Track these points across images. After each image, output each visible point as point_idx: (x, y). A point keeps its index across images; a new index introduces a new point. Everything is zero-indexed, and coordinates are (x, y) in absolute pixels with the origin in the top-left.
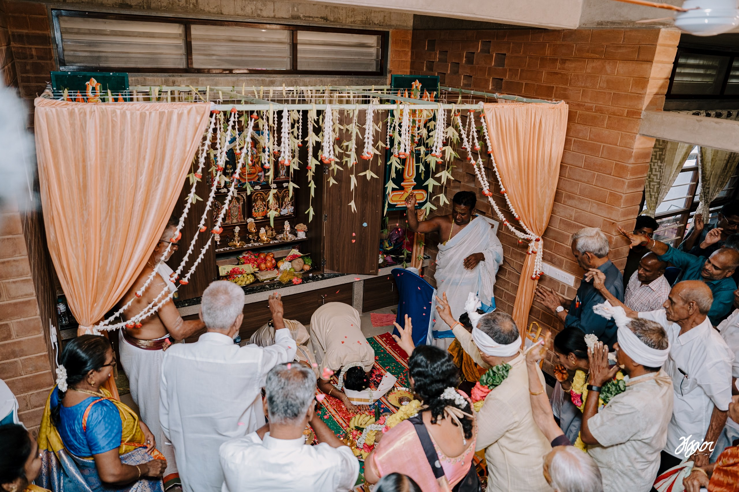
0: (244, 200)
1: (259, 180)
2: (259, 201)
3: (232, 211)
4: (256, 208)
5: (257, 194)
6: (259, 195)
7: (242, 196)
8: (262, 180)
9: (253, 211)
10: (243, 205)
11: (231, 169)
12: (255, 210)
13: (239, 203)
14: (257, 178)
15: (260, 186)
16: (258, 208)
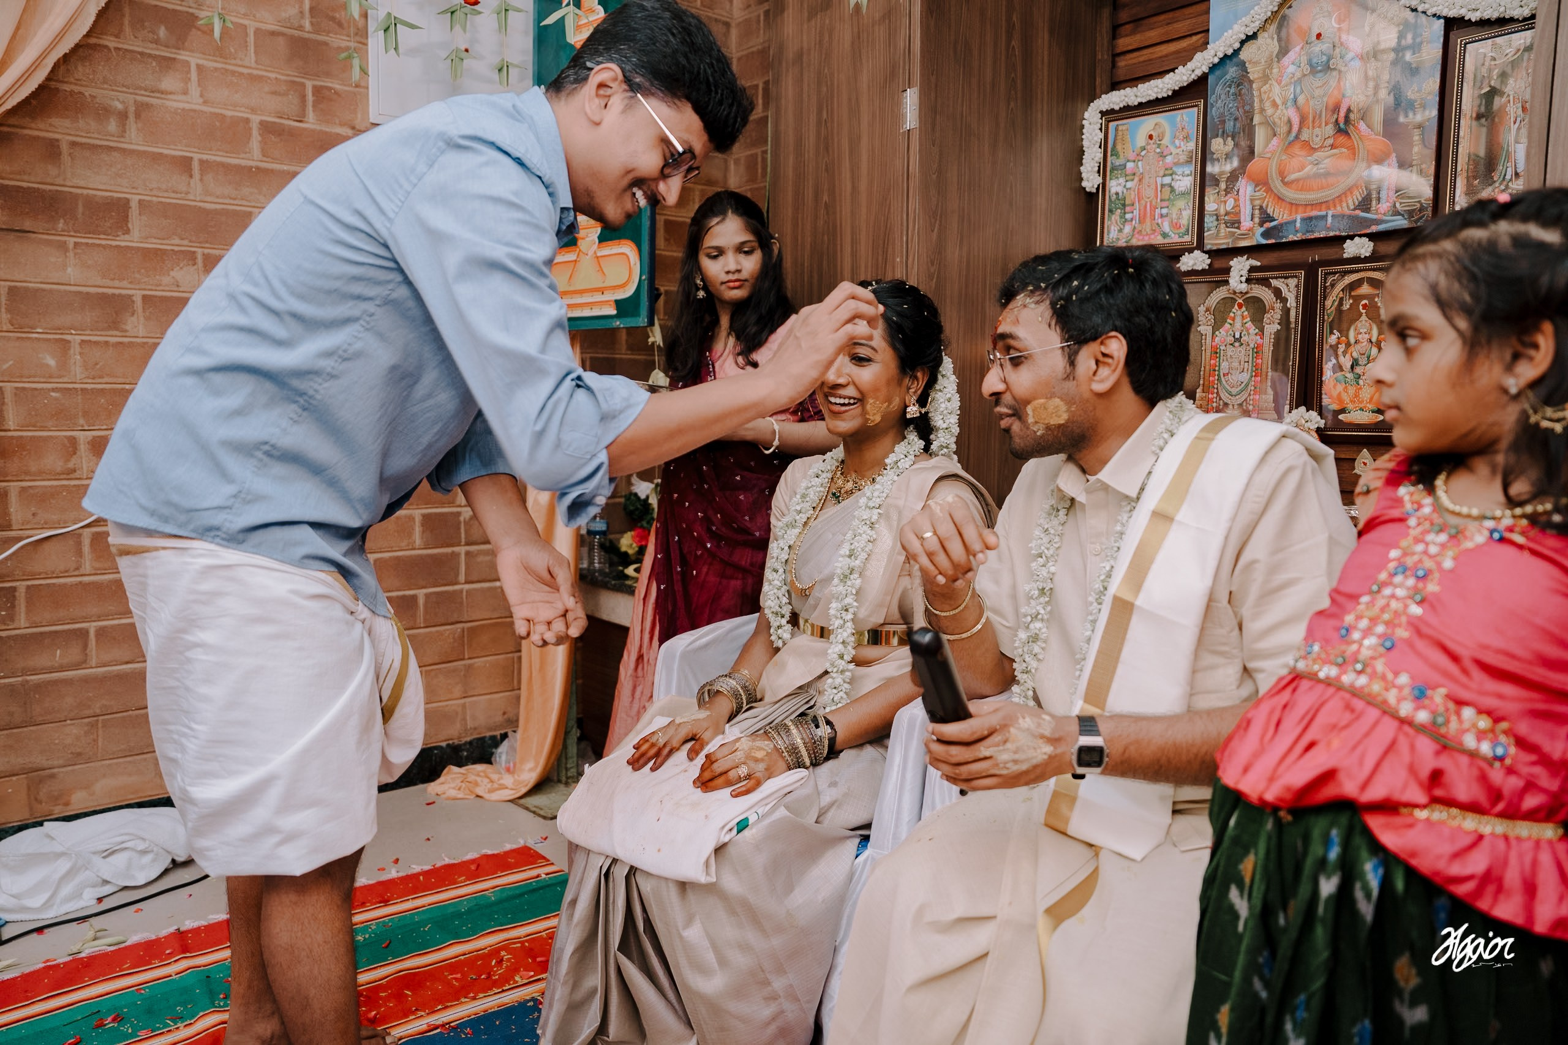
0: (1286, 312)
1: (1365, 204)
2: (1363, 323)
3: (1224, 365)
4: (1346, 362)
5: (1358, 283)
6: (1365, 289)
7: (1278, 293)
8: (1384, 206)
9: (1328, 373)
10: (1281, 341)
11: (1228, 156)
12: (1339, 367)
13: (1262, 330)
14: (1357, 196)
15: (1371, 237)
16: (1355, 364)
